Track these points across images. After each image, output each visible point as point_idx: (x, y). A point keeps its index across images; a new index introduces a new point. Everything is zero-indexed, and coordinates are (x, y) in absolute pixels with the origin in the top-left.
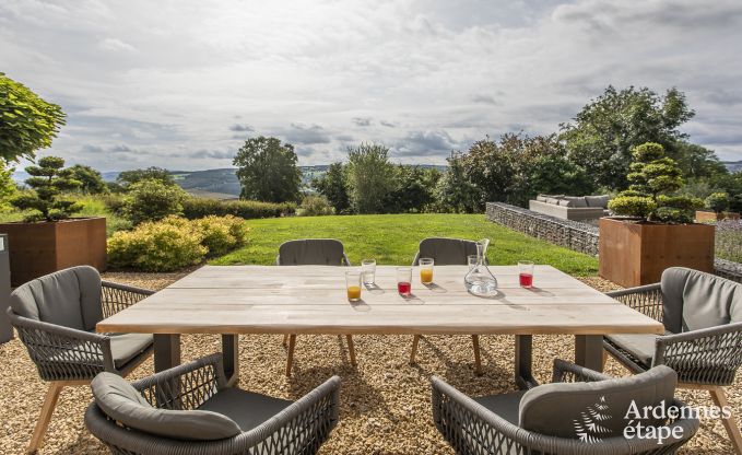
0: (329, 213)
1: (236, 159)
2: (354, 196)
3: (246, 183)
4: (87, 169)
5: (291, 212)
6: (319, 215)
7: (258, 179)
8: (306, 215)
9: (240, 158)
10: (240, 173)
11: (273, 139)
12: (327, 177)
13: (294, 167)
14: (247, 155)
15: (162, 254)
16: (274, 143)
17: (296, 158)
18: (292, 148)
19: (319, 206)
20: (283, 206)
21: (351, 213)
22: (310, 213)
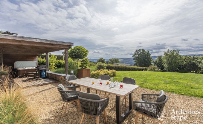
0: (157, 71)
1: (133, 55)
2: (166, 66)
3: (135, 61)
4: (103, 59)
5: (146, 70)
6: (154, 71)
7: (139, 60)
8: (150, 71)
9: (134, 55)
10: (134, 59)
11: (143, 49)
12: (157, 60)
13: (149, 57)
14: (136, 54)
15: (97, 76)
16: (143, 51)
17: (150, 54)
18: (149, 51)
19: (154, 68)
20: (144, 68)
21: (165, 71)
22: (151, 70)
